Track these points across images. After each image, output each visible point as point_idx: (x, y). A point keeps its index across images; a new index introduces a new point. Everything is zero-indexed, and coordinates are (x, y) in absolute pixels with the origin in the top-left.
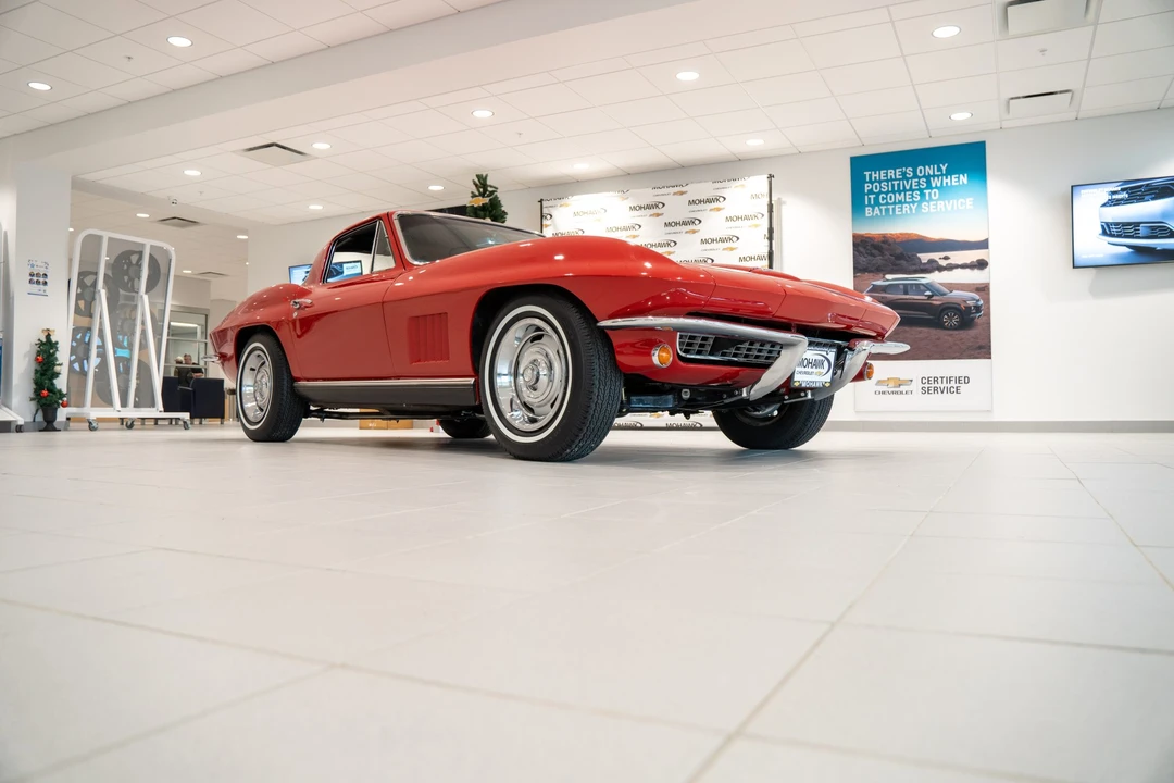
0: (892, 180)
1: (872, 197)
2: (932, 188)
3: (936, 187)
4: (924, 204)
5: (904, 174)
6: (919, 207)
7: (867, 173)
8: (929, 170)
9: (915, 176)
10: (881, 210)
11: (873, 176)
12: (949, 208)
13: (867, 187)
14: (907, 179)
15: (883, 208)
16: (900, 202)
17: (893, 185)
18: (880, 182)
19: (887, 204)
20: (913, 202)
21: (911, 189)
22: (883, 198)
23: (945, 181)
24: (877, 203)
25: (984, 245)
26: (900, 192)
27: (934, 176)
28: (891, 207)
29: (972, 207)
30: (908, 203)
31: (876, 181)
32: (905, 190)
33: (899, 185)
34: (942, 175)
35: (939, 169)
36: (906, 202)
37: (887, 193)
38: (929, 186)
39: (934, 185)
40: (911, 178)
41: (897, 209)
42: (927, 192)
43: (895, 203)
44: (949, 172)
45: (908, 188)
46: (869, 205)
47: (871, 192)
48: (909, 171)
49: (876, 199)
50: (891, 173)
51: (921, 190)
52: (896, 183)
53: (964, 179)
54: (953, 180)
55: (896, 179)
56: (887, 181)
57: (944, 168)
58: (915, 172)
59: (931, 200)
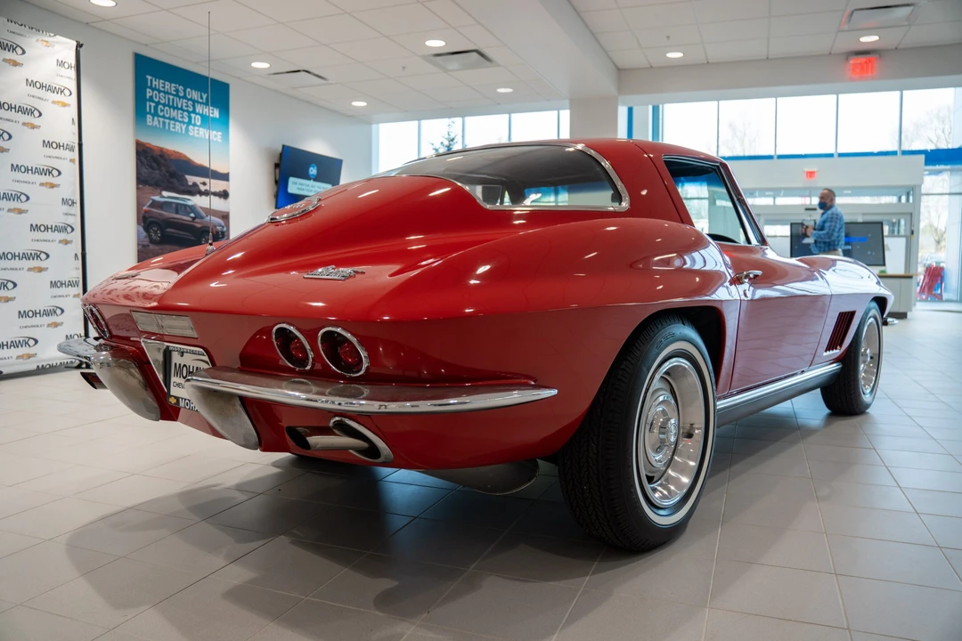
0: (168, 93)
1: (153, 104)
2: (196, 114)
3: (199, 114)
4: (191, 127)
5: (177, 91)
6: (187, 129)
7: (149, 78)
8: (195, 95)
9: (185, 97)
10: (159, 121)
11: (154, 83)
12: (207, 137)
13: (149, 93)
14: (180, 97)
15: (161, 119)
16: (174, 119)
17: (169, 99)
18: (159, 91)
19: (164, 117)
20: (183, 122)
21: (181, 109)
22: (162, 111)
23: (205, 110)
24: (155, 114)
25: (225, 177)
26: (174, 108)
27: (198, 102)
28: (167, 121)
29: (220, 141)
30: (180, 122)
31: (155, 88)
32: (177, 108)
33: (173, 100)
34: (203, 103)
35: (202, 98)
36: (177, 121)
37: (164, 105)
38: (194, 111)
39: (197, 111)
40: (183, 98)
41: (172, 126)
42: (193, 115)
43: (169, 118)
44: (207, 103)
45: (180, 106)
46: (150, 113)
47: (151, 99)
48: (181, 88)
49: (156, 108)
50: (167, 85)
51: (189, 112)
52: (171, 97)
53: (217, 113)
54: (210, 111)
55: (171, 94)
56: (165, 92)
57: (205, 96)
58: (185, 91)
59: (195, 125)
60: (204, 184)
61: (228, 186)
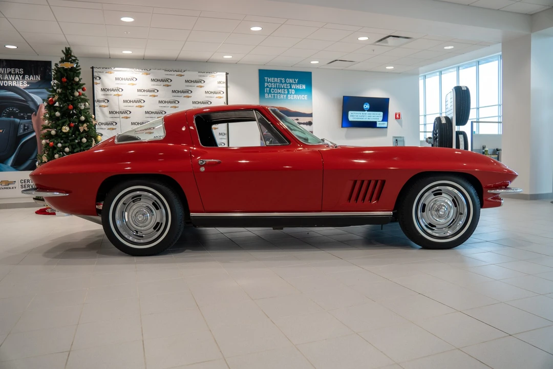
0: (276, 83)
1: (268, 89)
2: (292, 89)
3: (293, 89)
4: (289, 95)
5: (281, 81)
6: (287, 97)
7: (266, 78)
8: (291, 81)
9: (285, 83)
10: (272, 96)
11: (269, 80)
12: (298, 98)
13: (266, 84)
14: (282, 83)
15: (273, 95)
16: (279, 93)
18: (271, 83)
19: (274, 93)
20: (285, 94)
21: (284, 88)
22: (273, 91)
23: (297, 86)
24: (270, 92)
25: (310, 115)
26: (279, 89)
27: (293, 84)
28: (276, 95)
29: (306, 99)
30: (283, 94)
31: (269, 82)
32: (281, 88)
34: (296, 84)
35: (295, 81)
36: (282, 94)
37: (274, 88)
38: (291, 88)
39: (293, 87)
40: (284, 83)
41: (278, 96)
42: (290, 90)
43: (277, 93)
44: (298, 83)
45: (283, 87)
46: (267, 93)
47: (267, 87)
48: (283, 79)
49: (270, 90)
50: (276, 80)
51: (288, 89)
52: (278, 84)
53: (304, 87)
54: (300, 87)
55: (278, 83)
56: (274, 83)
57: (297, 81)
58: (285, 80)
59: (291, 94)
60: (297, 120)
61: (312, 120)
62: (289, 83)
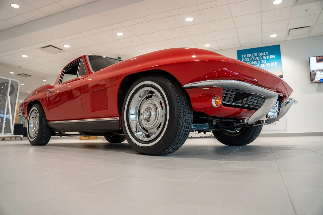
0: (250, 57)
2: (264, 60)
3: (265, 59)
4: (261, 65)
5: (254, 55)
7: (243, 55)
8: (262, 54)
9: (258, 56)
11: (245, 56)
12: (269, 65)
17: (251, 59)
18: (247, 58)
20: (258, 64)
21: (257, 60)
23: (268, 57)
25: (281, 77)
26: (253, 61)
27: (264, 56)
29: (277, 65)
30: (256, 64)
31: (245, 58)
32: (255, 60)
33: (253, 59)
34: (267, 55)
35: (266, 54)
36: (255, 64)
37: (249, 61)
38: (263, 59)
39: (264, 59)
40: (257, 57)
42: (262, 61)
44: (269, 54)
45: (256, 59)
48: (256, 54)
50: (250, 55)
51: (260, 60)
52: (252, 58)
53: (274, 56)
54: (270, 57)
55: (252, 57)
56: (249, 58)
57: (267, 53)
58: (258, 54)
59: (263, 63)
62: (261, 56)
